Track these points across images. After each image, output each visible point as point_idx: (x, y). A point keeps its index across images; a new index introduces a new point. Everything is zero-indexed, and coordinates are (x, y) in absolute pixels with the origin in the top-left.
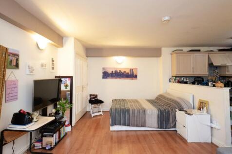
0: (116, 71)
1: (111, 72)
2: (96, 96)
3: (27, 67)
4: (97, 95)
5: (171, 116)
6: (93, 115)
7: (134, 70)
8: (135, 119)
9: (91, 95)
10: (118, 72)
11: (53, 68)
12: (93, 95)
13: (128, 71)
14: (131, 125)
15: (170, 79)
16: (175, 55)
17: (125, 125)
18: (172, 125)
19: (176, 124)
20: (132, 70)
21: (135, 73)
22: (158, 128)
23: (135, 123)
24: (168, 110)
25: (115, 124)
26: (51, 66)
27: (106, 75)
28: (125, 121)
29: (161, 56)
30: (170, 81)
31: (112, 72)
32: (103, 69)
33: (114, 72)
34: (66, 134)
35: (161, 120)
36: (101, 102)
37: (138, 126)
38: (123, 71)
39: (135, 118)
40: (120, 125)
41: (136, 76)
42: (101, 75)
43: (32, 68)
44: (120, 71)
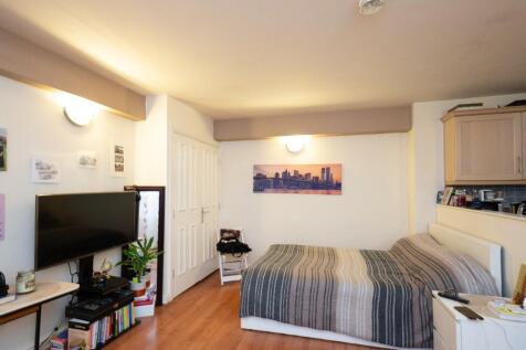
0: (285, 173)
1: (273, 176)
2: (237, 234)
3: (34, 166)
4: (238, 232)
5: (416, 310)
6: (224, 279)
7: (331, 172)
8: (306, 307)
9: (223, 231)
10: (292, 175)
11: (119, 168)
12: (230, 232)
13: (316, 173)
14: (291, 320)
15: (440, 193)
16: (453, 121)
17: (276, 318)
18: (419, 338)
19: (432, 337)
20: (328, 169)
21: (335, 178)
22: (374, 340)
23: (305, 318)
24: (409, 290)
25: (251, 314)
26: (113, 164)
27: (262, 183)
28: (277, 309)
29: (410, 129)
30: (439, 201)
31: (277, 174)
32: (256, 167)
33: (281, 176)
34: (138, 322)
35: (382, 317)
36: (245, 249)
37: (311, 325)
38: (303, 172)
39: (306, 303)
40: (264, 316)
41: (338, 187)
42: (250, 183)
43: (49, 168)
44: (296, 172)
